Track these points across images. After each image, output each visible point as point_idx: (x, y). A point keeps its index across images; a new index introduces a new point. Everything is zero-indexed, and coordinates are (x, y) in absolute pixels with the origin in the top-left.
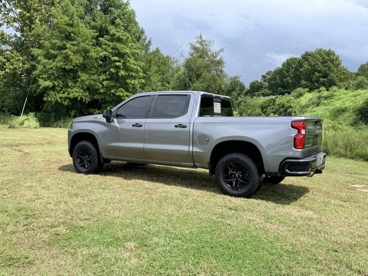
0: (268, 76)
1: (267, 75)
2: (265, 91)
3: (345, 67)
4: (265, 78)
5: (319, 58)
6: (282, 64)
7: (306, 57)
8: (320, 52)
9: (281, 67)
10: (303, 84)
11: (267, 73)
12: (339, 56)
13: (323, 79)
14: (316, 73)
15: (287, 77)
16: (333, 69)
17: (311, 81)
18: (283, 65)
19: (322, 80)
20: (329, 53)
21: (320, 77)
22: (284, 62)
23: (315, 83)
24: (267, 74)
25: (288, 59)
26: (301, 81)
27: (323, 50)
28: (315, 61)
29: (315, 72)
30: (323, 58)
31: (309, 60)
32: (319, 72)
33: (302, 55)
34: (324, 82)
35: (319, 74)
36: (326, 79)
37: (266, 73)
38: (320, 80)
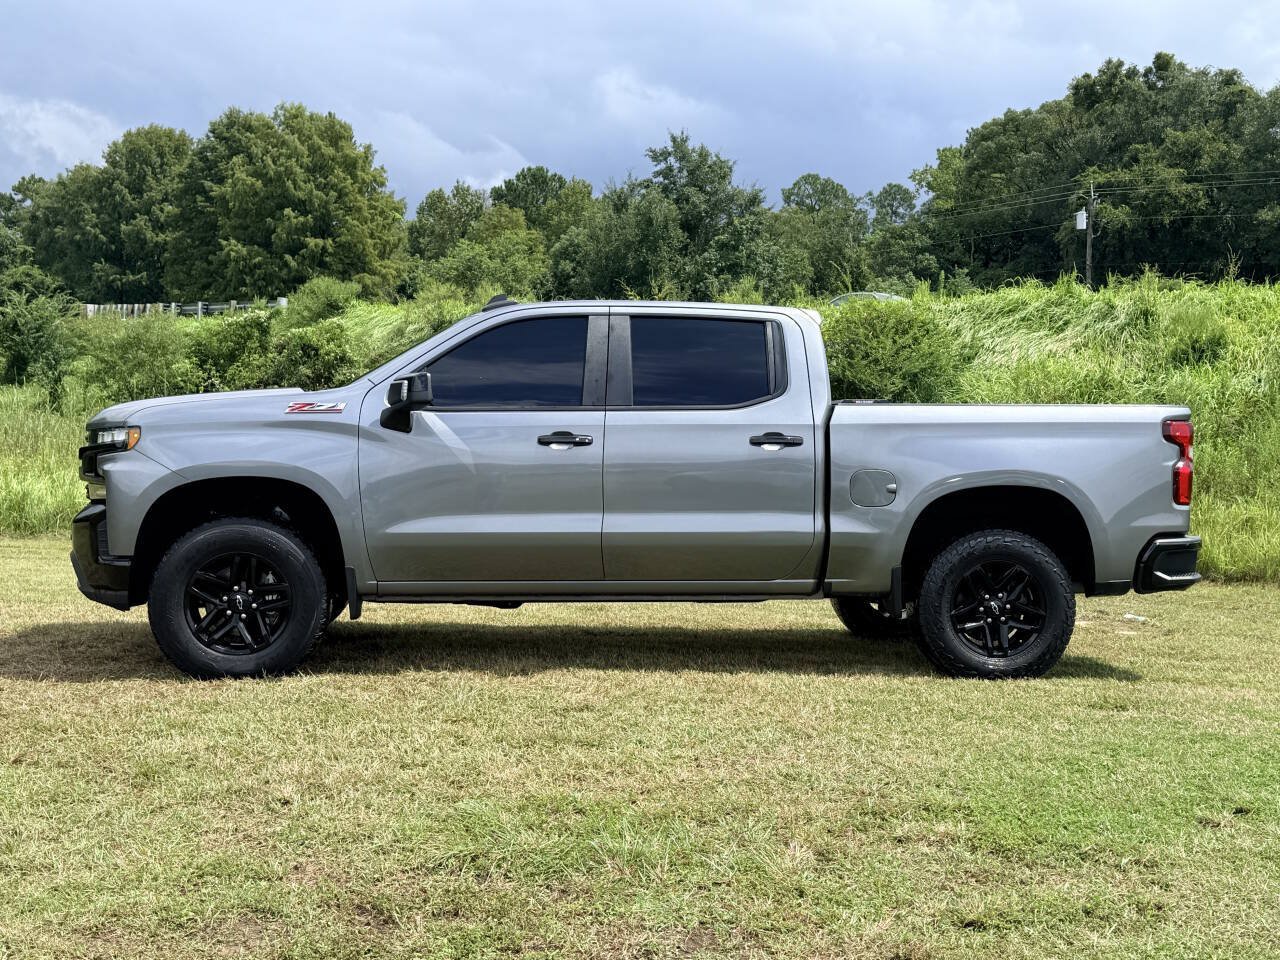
0: (23, 200)
1: (19, 197)
2: (28, 275)
3: (396, 198)
4: (9, 209)
5: (296, 148)
6: (107, 150)
7: (233, 134)
8: (294, 119)
9: (103, 164)
10: (233, 254)
11: (21, 184)
12: (374, 148)
13: (320, 242)
14: (288, 211)
15: (135, 218)
16: (356, 200)
17: (267, 245)
18: (111, 158)
19: (316, 245)
20: (336, 133)
21: (302, 230)
22: (115, 144)
23: (288, 257)
24: (17, 189)
25: (134, 131)
26: (224, 243)
27: (308, 114)
28: (282, 160)
29: (281, 207)
30: (313, 150)
31: (254, 150)
32: (302, 207)
33: (213, 124)
34: (322, 255)
35: (301, 219)
36: (330, 241)
37: (17, 184)
38: (304, 246)
